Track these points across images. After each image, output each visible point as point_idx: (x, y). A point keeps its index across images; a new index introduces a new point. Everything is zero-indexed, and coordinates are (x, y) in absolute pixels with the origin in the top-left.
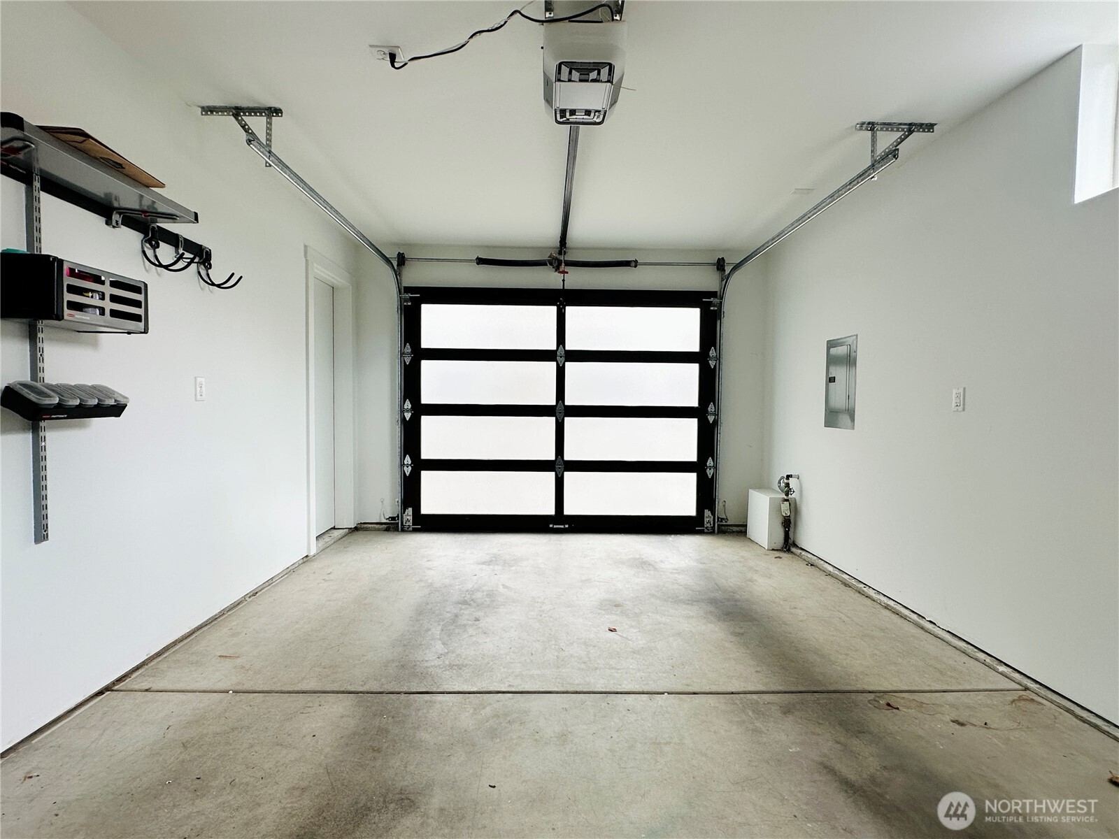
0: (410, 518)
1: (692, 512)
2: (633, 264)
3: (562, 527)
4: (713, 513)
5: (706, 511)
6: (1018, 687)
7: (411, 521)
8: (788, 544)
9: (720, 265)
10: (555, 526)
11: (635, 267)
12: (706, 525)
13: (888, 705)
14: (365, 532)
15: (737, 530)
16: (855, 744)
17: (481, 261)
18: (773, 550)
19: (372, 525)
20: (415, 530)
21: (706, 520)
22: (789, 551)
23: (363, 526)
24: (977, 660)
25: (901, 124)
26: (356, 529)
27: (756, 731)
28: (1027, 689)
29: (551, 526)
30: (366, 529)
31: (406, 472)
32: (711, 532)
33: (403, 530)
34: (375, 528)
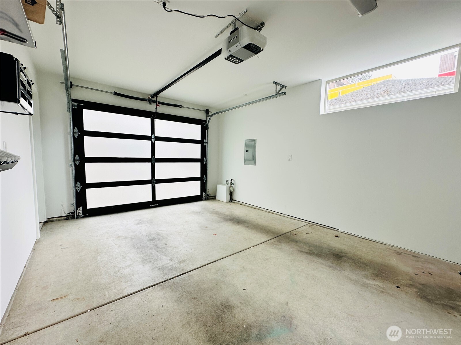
0: (81, 212)
1: (199, 194)
2: (180, 106)
3: (156, 205)
4: (206, 194)
5: (204, 193)
6: (307, 224)
7: (82, 213)
8: (231, 200)
9: (207, 112)
10: (153, 205)
11: (181, 107)
12: (204, 197)
13: (294, 234)
14: (53, 222)
15: (213, 198)
16: (298, 244)
17: (116, 94)
18: (227, 202)
19: (57, 218)
20: (84, 217)
21: (204, 196)
22: (232, 202)
23: (50, 219)
24: (296, 220)
25: (281, 84)
26: (47, 222)
27: (280, 249)
28: (309, 223)
29: (151, 205)
30: (53, 221)
31: (77, 190)
32: (205, 200)
33: (77, 218)
34: (58, 219)
